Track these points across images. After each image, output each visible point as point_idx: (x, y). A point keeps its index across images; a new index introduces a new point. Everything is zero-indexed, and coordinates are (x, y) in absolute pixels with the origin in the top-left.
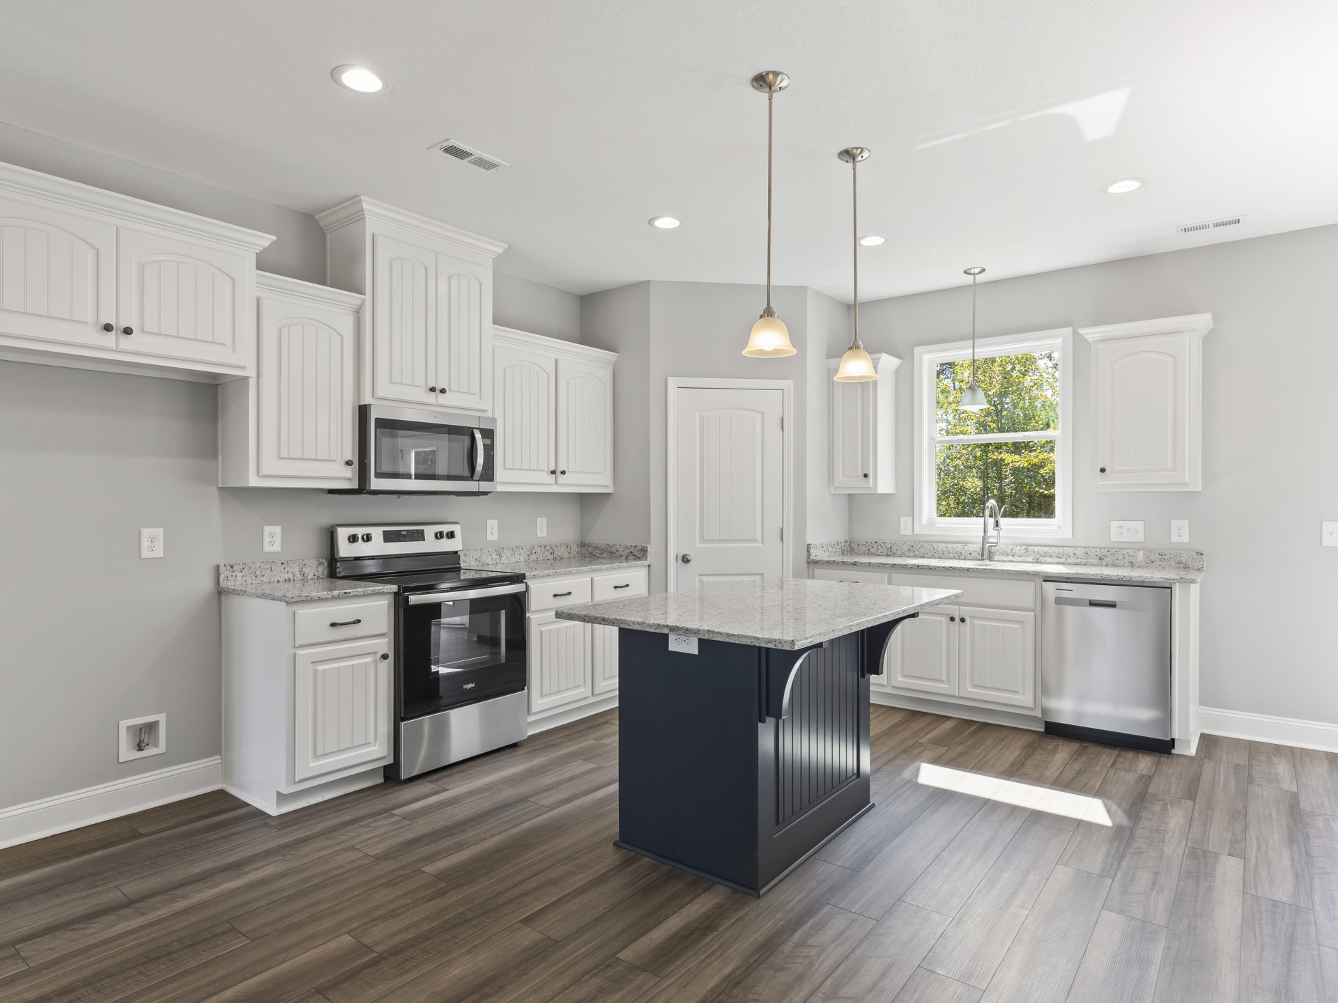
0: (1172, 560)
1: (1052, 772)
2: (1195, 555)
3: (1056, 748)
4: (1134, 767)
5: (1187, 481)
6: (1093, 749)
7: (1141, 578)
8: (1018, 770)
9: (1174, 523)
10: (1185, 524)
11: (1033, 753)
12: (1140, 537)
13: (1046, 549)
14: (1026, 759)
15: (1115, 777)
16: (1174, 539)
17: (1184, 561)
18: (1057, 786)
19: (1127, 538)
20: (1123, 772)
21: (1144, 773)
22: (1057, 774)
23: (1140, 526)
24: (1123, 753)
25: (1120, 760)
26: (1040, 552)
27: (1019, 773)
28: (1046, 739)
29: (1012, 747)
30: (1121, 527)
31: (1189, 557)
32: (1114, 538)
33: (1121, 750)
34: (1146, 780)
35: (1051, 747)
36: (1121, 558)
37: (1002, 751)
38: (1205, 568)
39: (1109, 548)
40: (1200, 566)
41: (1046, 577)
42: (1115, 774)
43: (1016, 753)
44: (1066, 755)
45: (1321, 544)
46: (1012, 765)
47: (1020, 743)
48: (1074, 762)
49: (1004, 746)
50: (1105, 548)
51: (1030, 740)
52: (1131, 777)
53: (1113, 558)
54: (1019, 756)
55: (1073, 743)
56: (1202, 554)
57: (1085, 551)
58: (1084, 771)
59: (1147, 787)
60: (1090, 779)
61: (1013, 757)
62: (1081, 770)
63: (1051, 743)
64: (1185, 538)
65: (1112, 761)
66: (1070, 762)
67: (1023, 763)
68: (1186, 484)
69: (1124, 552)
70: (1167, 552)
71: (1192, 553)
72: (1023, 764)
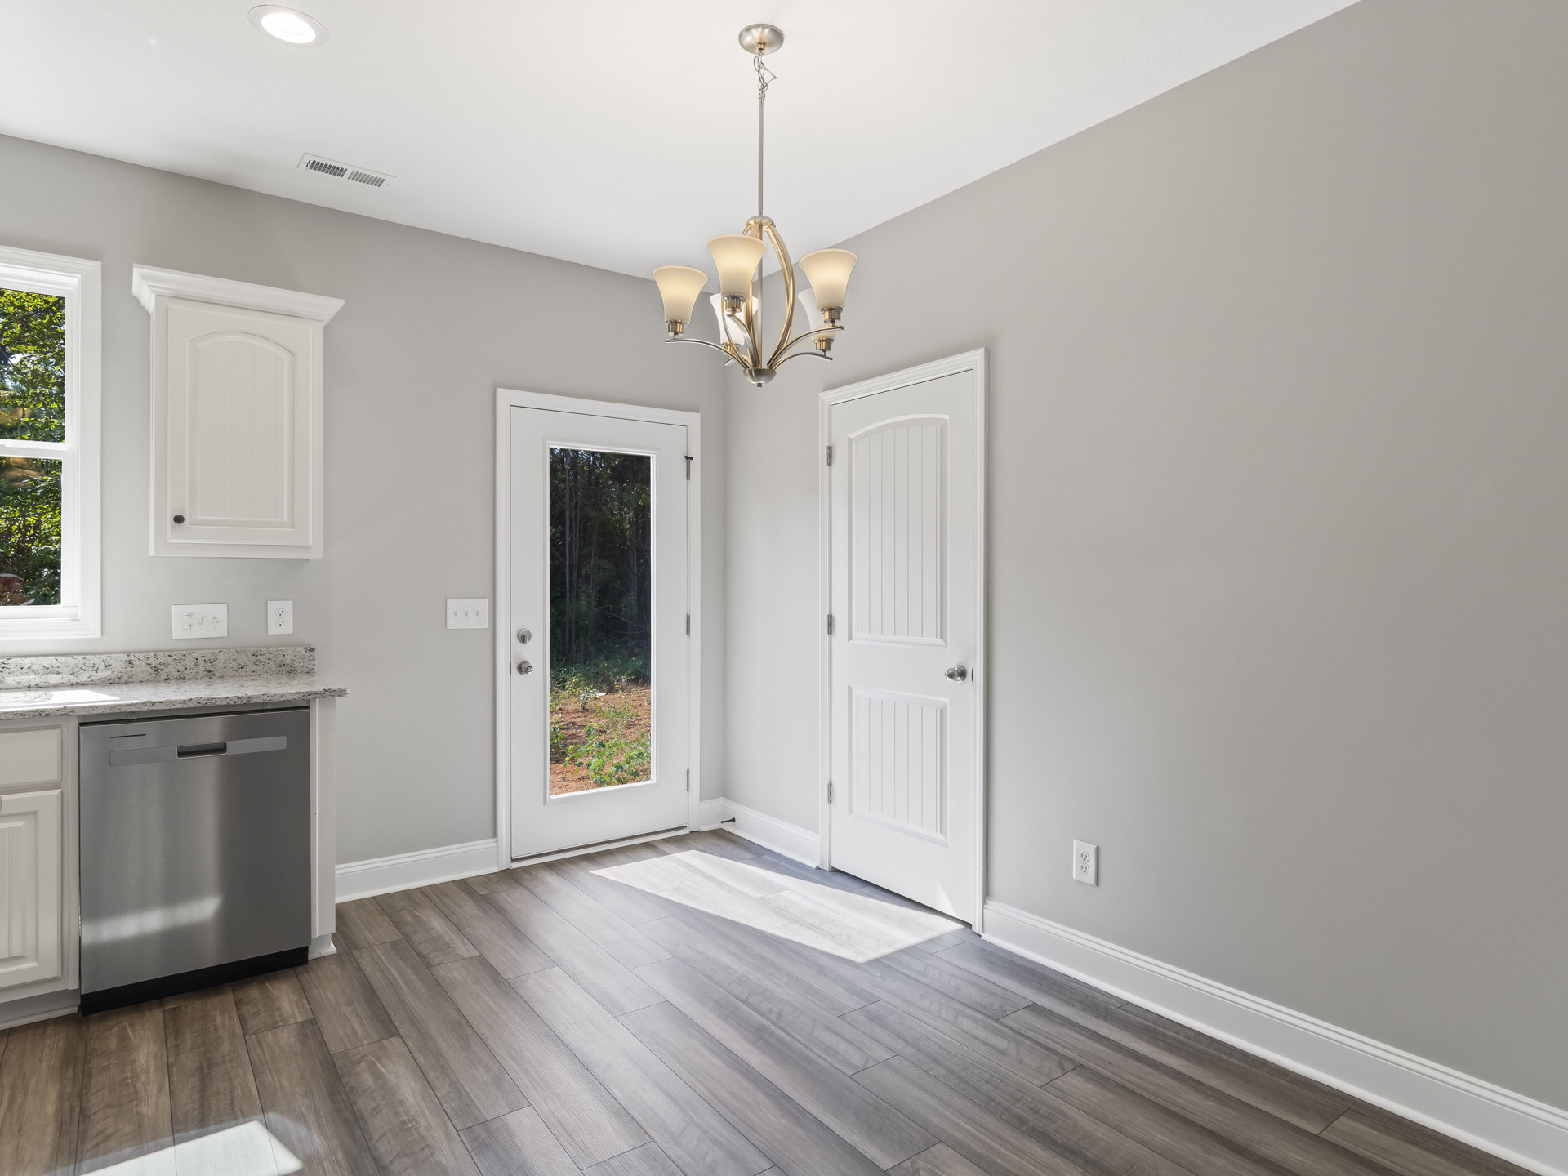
0: (271, 662)
1: (154, 1103)
2: (304, 652)
3: (123, 1038)
4: (277, 1013)
5: (310, 542)
6: (191, 1008)
7: (265, 697)
8: (82, 1136)
9: (273, 606)
10: (288, 606)
11: (88, 1075)
12: (221, 631)
13: (47, 661)
14: (80, 1096)
15: (266, 1051)
16: (273, 629)
17: (288, 661)
18: (186, 1129)
19: (199, 632)
20: (269, 1033)
21: (299, 1020)
22: (167, 1100)
23: (221, 611)
24: (242, 994)
25: (248, 1010)
26: (35, 667)
27: (89, 1144)
28: (92, 1028)
29: (33, 1083)
30: (190, 615)
31: (295, 656)
32: (177, 634)
33: (234, 991)
34: (311, 1030)
35: (113, 1043)
36: (193, 665)
37: (15, 1108)
38: (316, 670)
39: (172, 651)
40: (311, 667)
41: (84, 716)
42: (260, 1044)
43: (53, 1094)
44: (153, 1047)
45: (446, 627)
46: (62, 1128)
47: (45, 1064)
48: (177, 1055)
49: (13, 1089)
50: (163, 651)
51: (61, 1044)
52: (287, 1038)
53: (178, 667)
54: (61, 1097)
55: (147, 1013)
56: (312, 650)
57: (127, 658)
58: (210, 1066)
59: (323, 1044)
60: (230, 1079)
61: (50, 1109)
62: (202, 1068)
63: (109, 1033)
64: (289, 629)
65: (236, 1018)
66: (172, 1060)
67: (82, 1111)
68: (308, 547)
69: (196, 655)
70: (264, 651)
71: (298, 649)
72: (84, 1115)
